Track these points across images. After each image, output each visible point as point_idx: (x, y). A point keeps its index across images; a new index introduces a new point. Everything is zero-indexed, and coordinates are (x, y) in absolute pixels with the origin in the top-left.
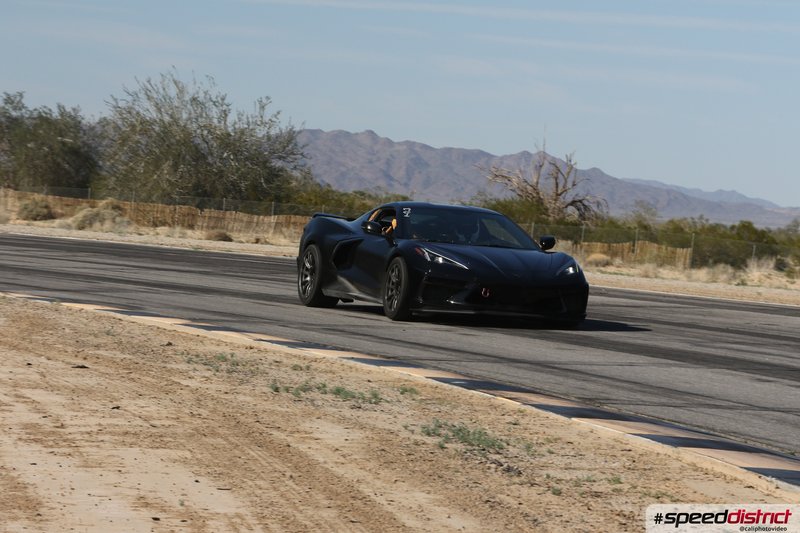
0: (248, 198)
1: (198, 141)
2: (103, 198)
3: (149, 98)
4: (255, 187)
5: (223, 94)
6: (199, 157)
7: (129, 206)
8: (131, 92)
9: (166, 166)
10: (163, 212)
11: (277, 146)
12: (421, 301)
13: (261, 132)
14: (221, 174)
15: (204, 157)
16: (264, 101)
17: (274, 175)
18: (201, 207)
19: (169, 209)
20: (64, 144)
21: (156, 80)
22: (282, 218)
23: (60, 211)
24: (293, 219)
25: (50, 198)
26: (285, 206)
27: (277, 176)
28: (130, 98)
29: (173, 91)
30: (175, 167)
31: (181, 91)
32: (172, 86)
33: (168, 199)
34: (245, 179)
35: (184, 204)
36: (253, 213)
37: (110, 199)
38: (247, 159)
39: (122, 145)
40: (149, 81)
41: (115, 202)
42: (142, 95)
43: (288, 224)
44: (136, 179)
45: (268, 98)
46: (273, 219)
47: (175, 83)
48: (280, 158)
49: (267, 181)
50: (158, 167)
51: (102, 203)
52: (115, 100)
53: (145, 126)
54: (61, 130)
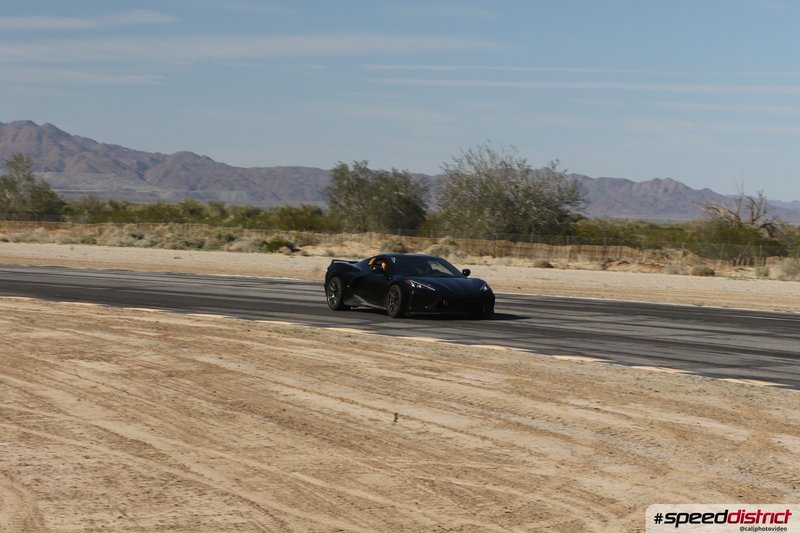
0: (546, 234)
1: (507, 193)
2: (442, 236)
3: (470, 163)
4: (551, 225)
5: (523, 158)
6: (508, 203)
7: (460, 241)
8: (457, 158)
9: (487, 212)
10: (486, 245)
11: (565, 195)
12: (410, 308)
13: (554, 184)
14: (526, 216)
15: (512, 204)
16: (555, 162)
17: (563, 216)
18: (514, 240)
19: (490, 243)
20: (400, 197)
21: (475, 150)
22: (575, 247)
23: (410, 247)
24: (583, 247)
25: (403, 238)
26: (574, 238)
27: (566, 216)
28: (456, 164)
29: (487, 158)
30: (493, 212)
31: (493, 157)
32: (486, 153)
33: (489, 236)
34: (544, 219)
35: (502, 239)
36: (553, 244)
37: (447, 238)
38: (543, 204)
39: (453, 198)
40: (470, 151)
41: (452, 239)
42: (465, 161)
43: (579, 251)
44: (465, 222)
45: (557, 160)
46: (569, 248)
47: (488, 151)
48: (567, 203)
49: (560, 220)
50: (481, 213)
51: (442, 240)
52: (447, 165)
53: (470, 182)
54: (396, 187)
